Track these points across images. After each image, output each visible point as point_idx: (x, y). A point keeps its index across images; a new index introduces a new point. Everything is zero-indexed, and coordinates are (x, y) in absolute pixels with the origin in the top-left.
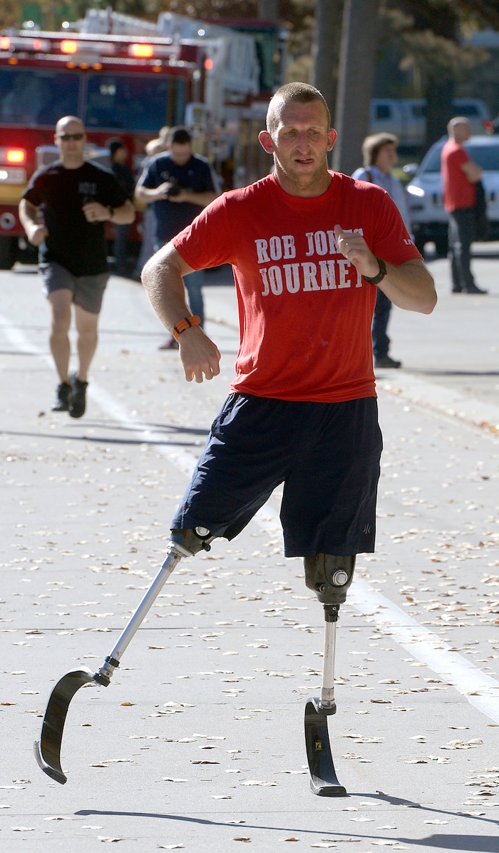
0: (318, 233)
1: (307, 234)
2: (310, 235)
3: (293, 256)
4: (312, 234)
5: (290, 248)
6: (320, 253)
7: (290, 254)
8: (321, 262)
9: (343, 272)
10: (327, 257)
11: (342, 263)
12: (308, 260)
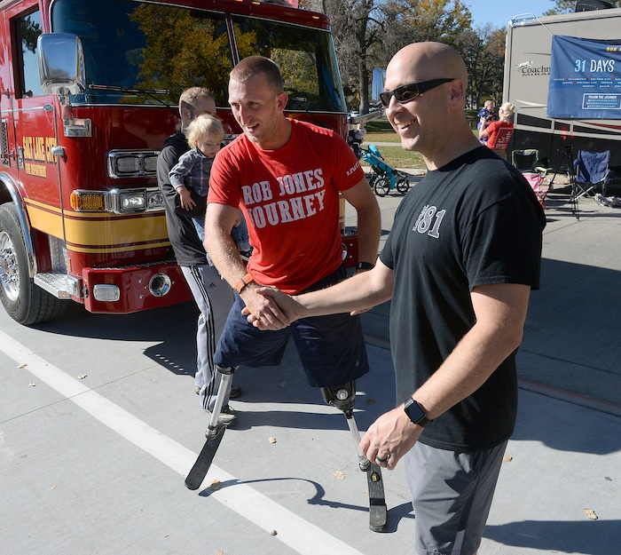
0: (286, 177)
1: (278, 179)
2: (280, 179)
3: (270, 197)
5: (267, 191)
7: (268, 196)
8: (291, 200)
9: (309, 204)
10: (295, 195)
11: (307, 198)
12: (282, 199)
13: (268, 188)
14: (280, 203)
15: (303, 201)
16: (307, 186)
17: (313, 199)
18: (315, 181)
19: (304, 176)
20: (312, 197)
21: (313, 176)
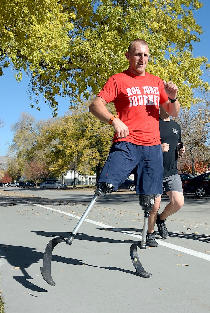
0: (146, 87)
1: (143, 87)
3: (140, 93)
6: (148, 93)
8: (149, 96)
9: (155, 99)
12: (145, 95)
13: (139, 90)
19: (153, 88)
20: (156, 96)
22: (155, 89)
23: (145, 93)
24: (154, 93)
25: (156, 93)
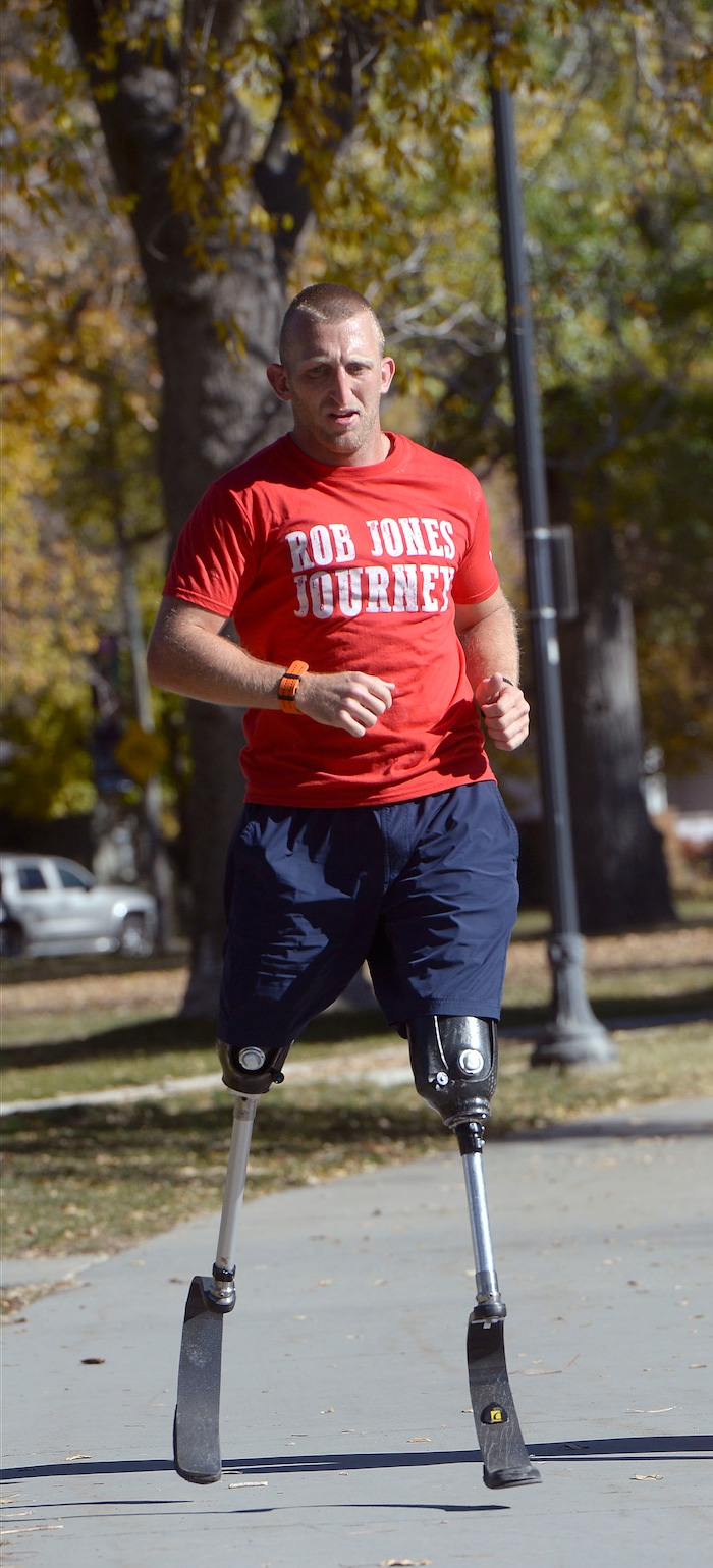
0: (385, 521)
1: (369, 523)
2: (373, 524)
3: (351, 557)
4: (376, 522)
5: (345, 544)
6: (392, 553)
7: (347, 553)
8: (395, 568)
9: (429, 586)
10: (406, 559)
11: (427, 570)
12: (376, 562)
13: (347, 538)
14: (373, 572)
15: (420, 575)
16: (427, 547)
17: (436, 576)
18: (441, 542)
19: (422, 527)
20: (434, 569)
21: (439, 531)
22: (434, 530)
23: (377, 552)
24: (422, 551)
25: (436, 552)
